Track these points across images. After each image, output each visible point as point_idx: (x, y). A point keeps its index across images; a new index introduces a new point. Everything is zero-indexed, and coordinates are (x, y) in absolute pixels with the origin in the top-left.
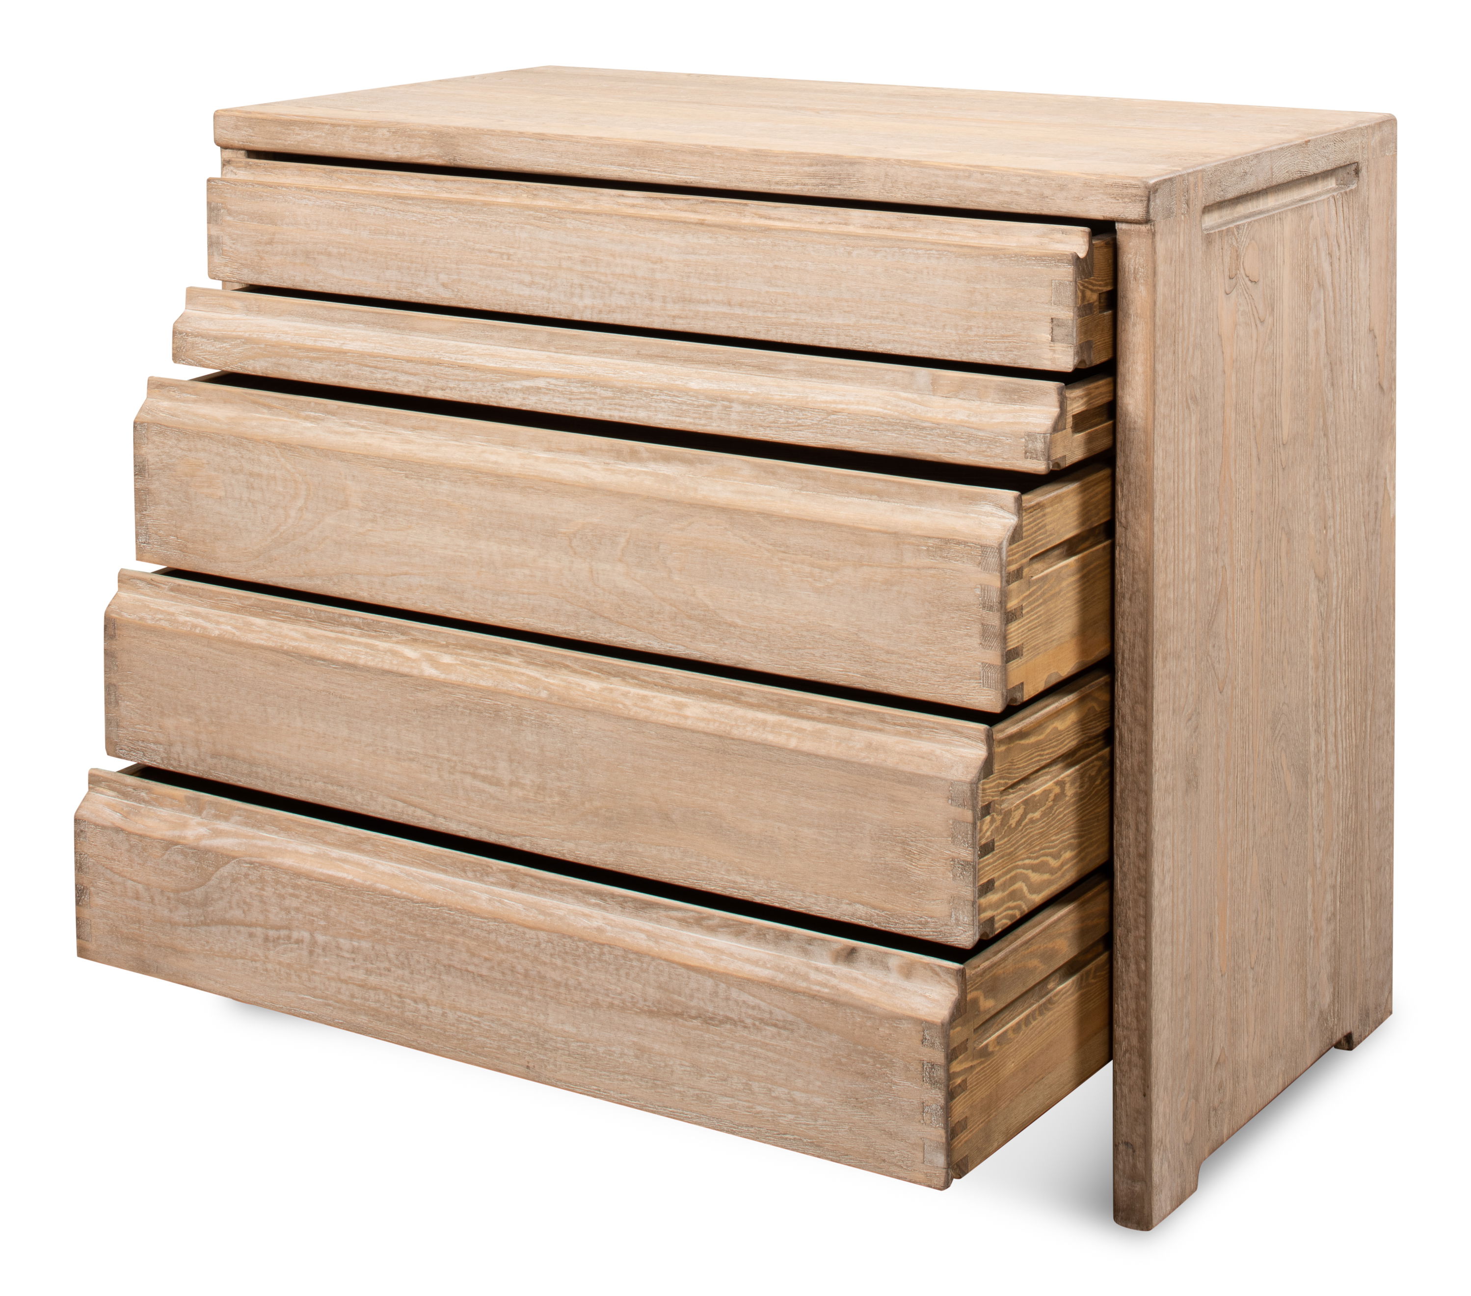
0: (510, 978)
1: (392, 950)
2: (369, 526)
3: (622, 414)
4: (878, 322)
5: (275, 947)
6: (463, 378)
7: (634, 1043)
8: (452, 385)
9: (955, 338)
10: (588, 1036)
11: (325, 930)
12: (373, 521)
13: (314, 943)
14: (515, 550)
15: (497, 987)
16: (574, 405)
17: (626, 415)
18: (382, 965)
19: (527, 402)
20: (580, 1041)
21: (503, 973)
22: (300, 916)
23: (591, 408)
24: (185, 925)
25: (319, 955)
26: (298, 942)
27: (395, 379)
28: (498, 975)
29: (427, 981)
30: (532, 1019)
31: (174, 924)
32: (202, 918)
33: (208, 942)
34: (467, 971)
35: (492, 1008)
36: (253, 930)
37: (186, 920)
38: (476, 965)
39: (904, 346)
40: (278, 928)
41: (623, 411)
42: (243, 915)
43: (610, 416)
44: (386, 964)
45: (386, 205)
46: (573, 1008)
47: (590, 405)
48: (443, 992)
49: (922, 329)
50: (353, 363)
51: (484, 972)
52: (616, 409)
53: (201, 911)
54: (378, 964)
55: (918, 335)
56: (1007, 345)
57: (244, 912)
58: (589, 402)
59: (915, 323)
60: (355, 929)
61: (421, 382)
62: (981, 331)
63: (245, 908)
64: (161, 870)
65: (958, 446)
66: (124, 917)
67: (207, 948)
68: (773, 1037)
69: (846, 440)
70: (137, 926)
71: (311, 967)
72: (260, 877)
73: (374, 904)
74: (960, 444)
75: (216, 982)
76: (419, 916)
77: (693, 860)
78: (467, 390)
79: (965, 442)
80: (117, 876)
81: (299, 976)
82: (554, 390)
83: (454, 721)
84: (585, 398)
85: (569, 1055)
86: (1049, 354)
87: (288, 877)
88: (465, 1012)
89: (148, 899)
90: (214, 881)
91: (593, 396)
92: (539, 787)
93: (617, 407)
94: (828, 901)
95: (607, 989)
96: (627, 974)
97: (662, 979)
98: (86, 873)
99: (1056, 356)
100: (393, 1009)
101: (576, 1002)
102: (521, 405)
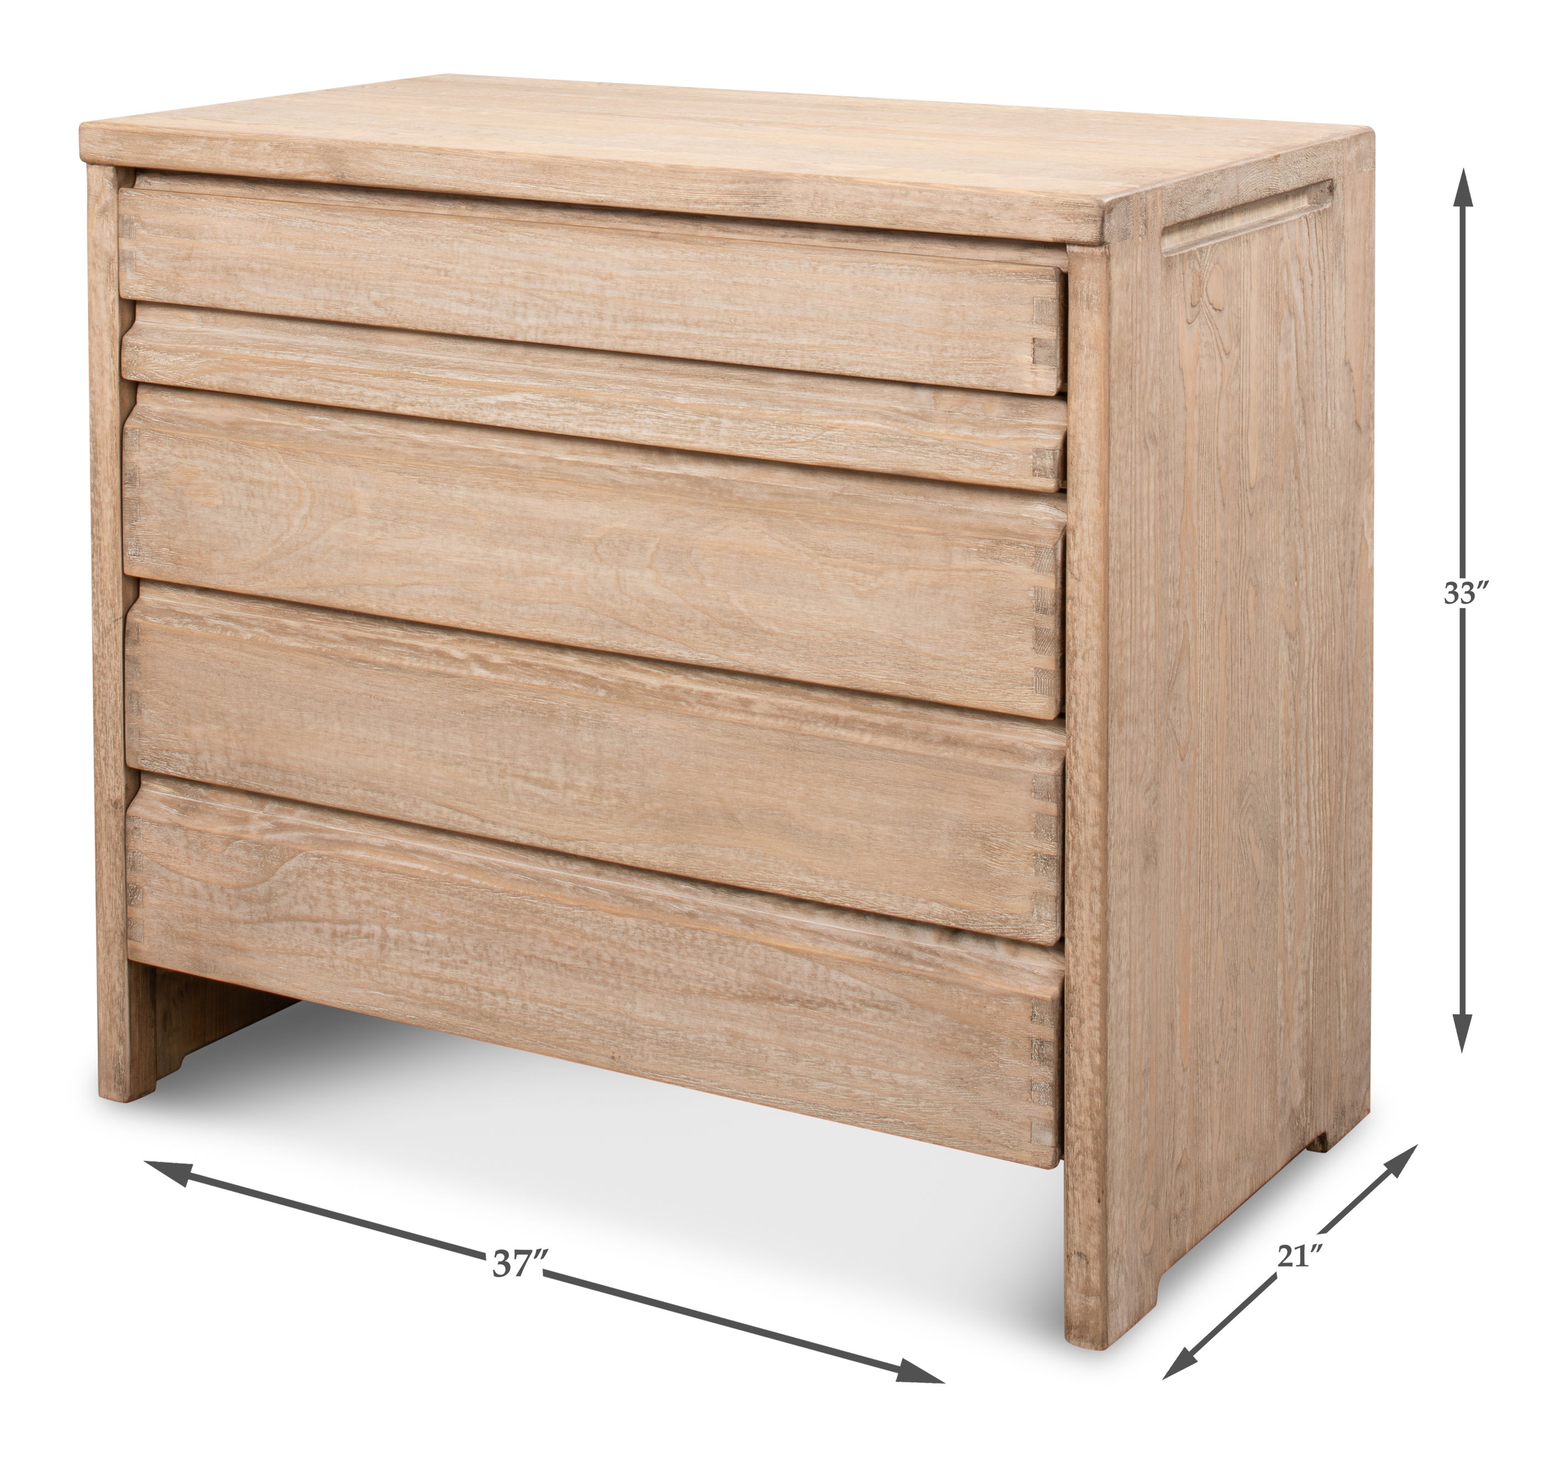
0: (595, 966)
1: (469, 942)
2: (378, 534)
3: (604, 431)
4: (845, 342)
5: (343, 942)
6: (434, 393)
7: (727, 1030)
8: (422, 400)
9: (928, 360)
10: (677, 1024)
11: (398, 922)
13: (385, 937)
15: (582, 976)
16: (552, 421)
17: (608, 431)
18: (458, 958)
19: (502, 418)
20: (669, 1030)
21: (589, 962)
22: (371, 910)
23: (571, 425)
24: (246, 923)
25: (390, 949)
26: (368, 936)
27: (364, 393)
28: (582, 964)
29: (507, 972)
30: (619, 1008)
31: (233, 922)
32: (265, 915)
33: (270, 939)
34: (550, 960)
35: (576, 999)
36: (319, 925)
37: (248, 918)
38: (559, 955)
40: (346, 923)
41: (605, 427)
42: (309, 910)
43: (591, 432)
44: (464, 957)
45: (313, 218)
46: (663, 996)
47: (569, 421)
48: (523, 984)
49: (893, 350)
50: (316, 377)
51: (568, 961)
52: (597, 425)
53: (264, 907)
54: (454, 956)
55: (889, 356)
56: (985, 366)
57: (310, 907)
58: (569, 418)
59: (886, 344)
60: (430, 921)
61: (389, 397)
62: (958, 352)
63: (312, 903)
64: (222, 866)
65: (962, 463)
66: (180, 916)
67: (269, 945)
68: (874, 1019)
69: (843, 457)
70: (193, 925)
71: (383, 962)
72: (329, 870)
73: (451, 895)
74: (964, 461)
75: (279, 980)
76: (500, 906)
77: (760, 861)
78: (438, 406)
79: (969, 459)
80: (173, 874)
81: (369, 972)
82: (531, 405)
83: (505, 723)
84: (564, 414)
85: (657, 1044)
86: (1029, 377)
87: (358, 870)
88: (546, 1003)
89: (207, 897)
90: (278, 876)
91: (572, 412)
92: (595, 789)
93: (599, 423)
94: (903, 900)
95: (699, 975)
96: (721, 959)
97: (757, 963)
98: (139, 871)
99: (1039, 379)
100: (469, 1002)
101: (666, 989)
102: (496, 421)
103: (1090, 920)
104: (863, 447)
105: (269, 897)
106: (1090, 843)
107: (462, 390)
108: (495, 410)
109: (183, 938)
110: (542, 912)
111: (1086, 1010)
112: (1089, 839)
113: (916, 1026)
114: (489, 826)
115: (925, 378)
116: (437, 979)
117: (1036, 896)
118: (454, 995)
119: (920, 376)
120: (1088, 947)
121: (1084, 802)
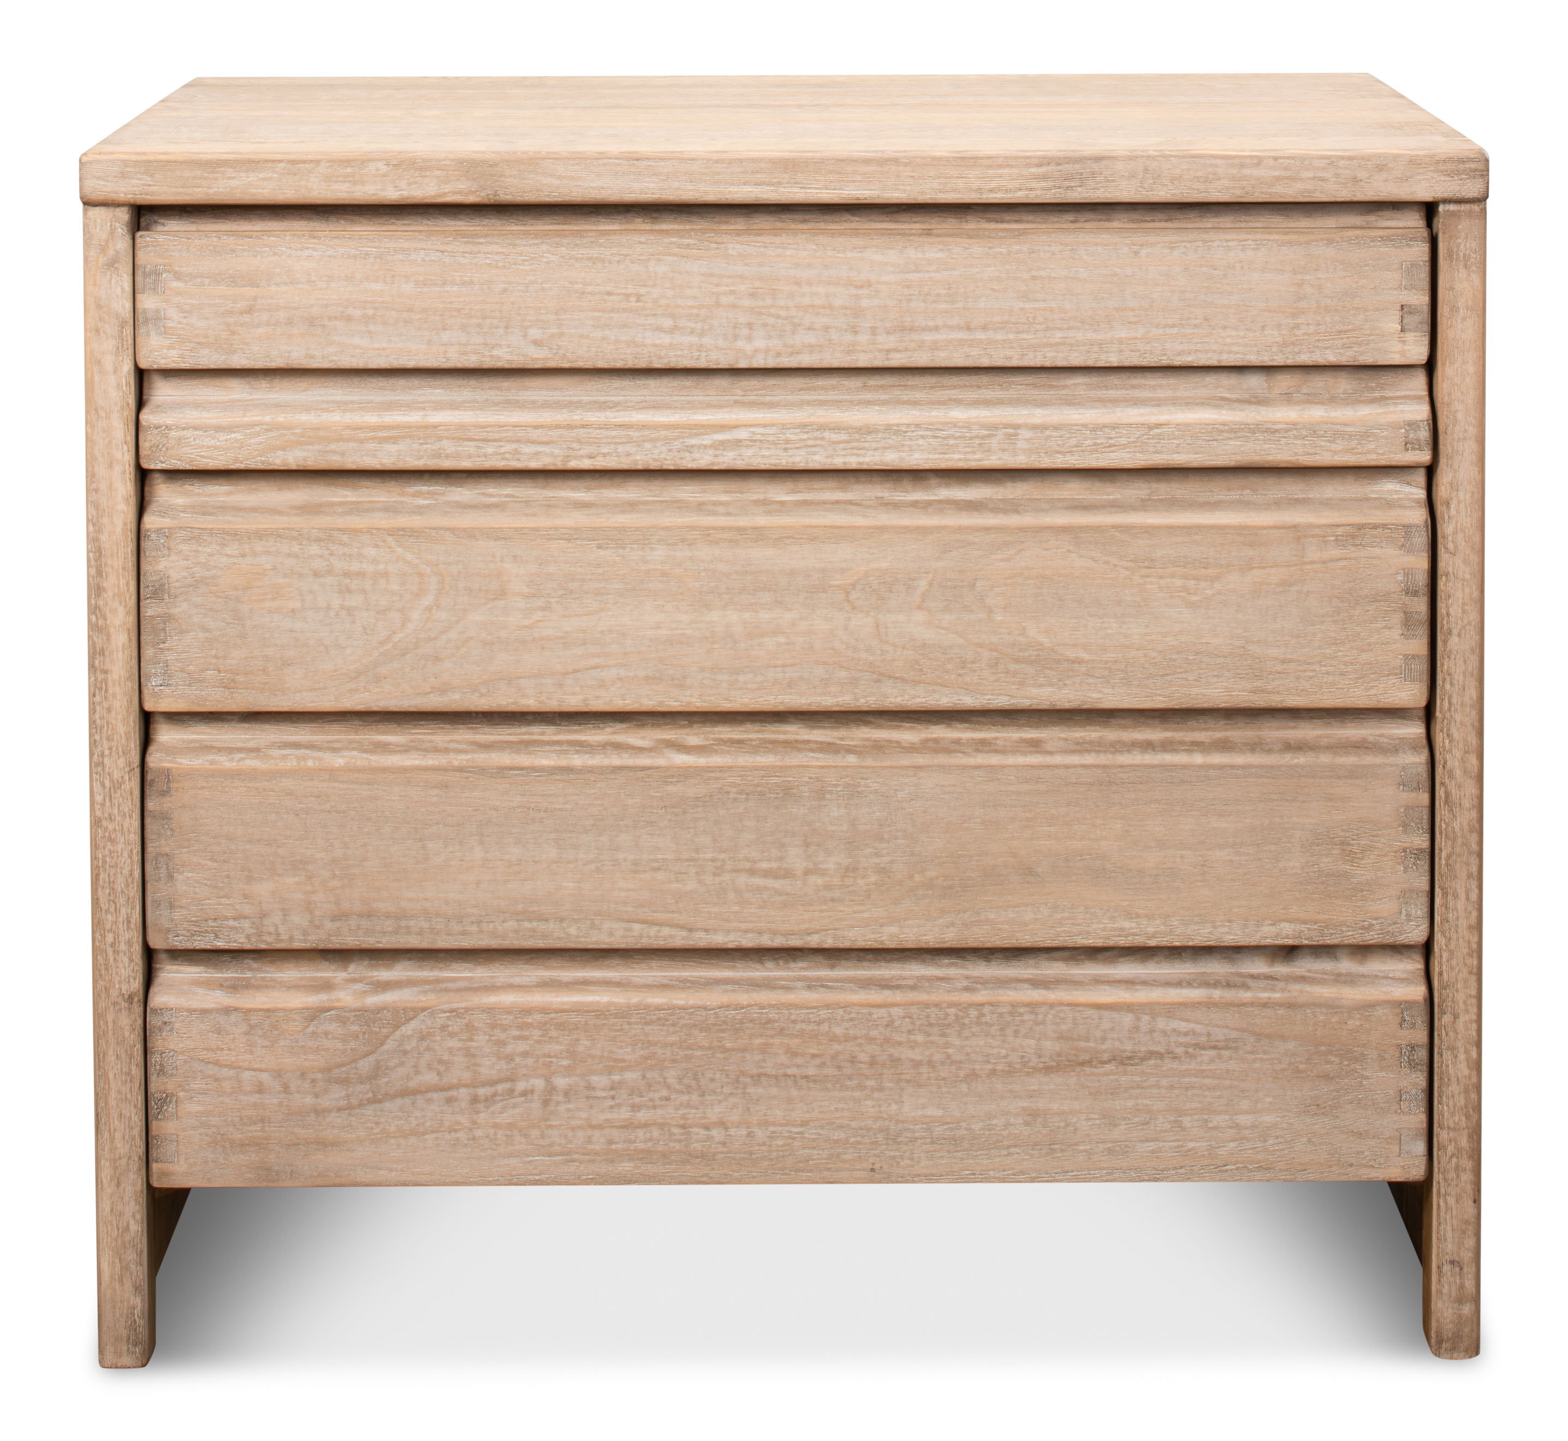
0: (848, 1070)
1: (672, 1075)
2: (539, 615)
3: (861, 459)
4: (1175, 331)
5: (488, 1107)
6: (624, 440)
7: (1024, 1109)
8: (605, 450)
9: (1276, 340)
10: (959, 1114)
11: (569, 1071)
12: (543, 609)
13: (551, 1089)
14: (765, 615)
15: (829, 1085)
16: (791, 456)
17: (867, 459)
18: (656, 1096)
19: (721, 459)
20: (948, 1123)
21: (839, 1068)
22: (530, 1061)
23: (817, 457)
24: (340, 1109)
25: (558, 1103)
26: (524, 1094)
27: (516, 452)
28: (830, 1071)
29: (725, 1099)
30: (880, 1112)
31: (320, 1112)
32: (370, 1095)
33: (377, 1123)
34: (786, 1075)
35: (821, 1112)
36: (453, 1093)
37: (343, 1103)
38: (798, 1066)
39: (1209, 355)
40: (493, 1083)
41: (864, 456)
42: (437, 1078)
43: (845, 463)
44: (664, 1093)
46: (939, 1087)
47: (814, 454)
48: (749, 1109)
49: (1234, 333)
50: (447, 438)
51: (811, 1071)
52: (853, 454)
53: (368, 1086)
54: (651, 1095)
55: (1228, 340)
56: (1345, 341)
57: (439, 1074)
58: (813, 449)
59: (1225, 328)
60: (615, 1060)
61: (556, 451)
62: (1312, 328)
63: (441, 1068)
64: (302, 1047)
65: (1321, 446)
66: (236, 1120)
67: (377, 1131)
68: (1212, 1061)
69: (1175, 456)
70: (258, 1127)
71: (546, 1120)
72: (467, 1025)
73: (647, 1024)
74: (1323, 444)
75: (391, 1170)
76: (716, 1025)
77: (1065, 915)
78: (629, 454)
79: (1329, 441)
80: (225, 1070)
81: (526, 1136)
82: (761, 441)
83: (722, 812)
84: (807, 446)
85: (932, 1143)
86: (1397, 347)
87: (511, 1017)
88: (781, 1125)
89: (278, 1088)
90: (390, 1045)
91: (819, 442)
92: (847, 869)
93: (855, 451)
94: (1246, 926)
95: (988, 1055)
96: (1016, 1033)
97: (1063, 1027)
98: (172, 1075)
99: (1407, 347)
100: (672, 1145)
101: (944, 1079)
102: (713, 464)
103: (1466, 909)
104: (1200, 442)
105: (378, 1071)
106: (1466, 828)
107: (663, 433)
108: (711, 452)
109: (242, 1145)
110: (776, 1021)
111: (1461, 1005)
112: (1465, 823)
113: (1262, 1059)
114: (701, 934)
115: (1273, 360)
116: (628, 1126)
117: (1405, 895)
118: (650, 1140)
119: (1266, 358)
120: (1463, 938)
121: (1460, 787)
